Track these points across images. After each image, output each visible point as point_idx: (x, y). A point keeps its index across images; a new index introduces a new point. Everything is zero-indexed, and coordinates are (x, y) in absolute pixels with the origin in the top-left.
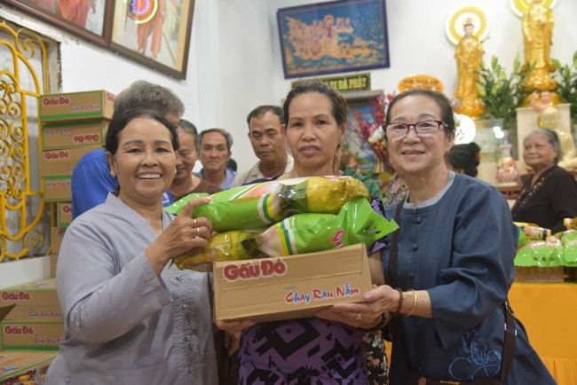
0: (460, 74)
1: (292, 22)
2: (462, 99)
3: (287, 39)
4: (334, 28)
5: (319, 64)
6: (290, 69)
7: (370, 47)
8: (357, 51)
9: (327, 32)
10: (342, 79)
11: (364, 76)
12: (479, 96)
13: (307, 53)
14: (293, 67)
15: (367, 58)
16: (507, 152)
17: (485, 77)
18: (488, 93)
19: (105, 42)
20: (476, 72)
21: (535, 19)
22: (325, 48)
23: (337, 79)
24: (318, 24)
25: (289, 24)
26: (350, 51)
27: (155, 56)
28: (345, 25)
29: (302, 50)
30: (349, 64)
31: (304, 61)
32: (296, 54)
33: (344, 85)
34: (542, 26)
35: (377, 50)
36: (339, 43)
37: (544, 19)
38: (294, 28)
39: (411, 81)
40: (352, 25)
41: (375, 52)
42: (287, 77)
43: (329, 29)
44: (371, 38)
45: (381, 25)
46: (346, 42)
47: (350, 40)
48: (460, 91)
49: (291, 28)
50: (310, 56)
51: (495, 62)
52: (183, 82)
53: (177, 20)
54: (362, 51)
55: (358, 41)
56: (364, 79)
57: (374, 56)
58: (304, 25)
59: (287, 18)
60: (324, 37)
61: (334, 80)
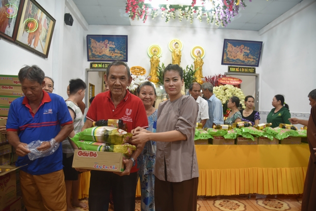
0: (151, 67)
1: (92, 40)
2: (152, 76)
3: (90, 46)
4: (108, 45)
5: (101, 57)
7: (121, 53)
8: (116, 54)
12: (157, 76)
14: (91, 57)
15: (120, 57)
16: (165, 96)
17: (159, 69)
18: (160, 75)
19: (13, 40)
20: (157, 68)
21: (176, 53)
22: (104, 52)
24: (102, 43)
26: (114, 54)
28: (112, 44)
29: (95, 51)
30: (112, 59)
31: (96, 55)
32: (93, 52)
34: (178, 56)
35: (123, 55)
36: (110, 50)
37: (178, 54)
38: (93, 43)
39: (135, 68)
40: (115, 44)
42: (89, 60)
43: (106, 45)
44: (121, 51)
45: (125, 46)
46: (112, 50)
47: (114, 50)
48: (151, 73)
50: (98, 54)
51: (163, 65)
52: (46, 59)
53: (46, 34)
54: (118, 54)
55: (116, 51)
57: (122, 57)
58: (97, 42)
59: (90, 39)
60: (104, 47)
61: (106, 64)
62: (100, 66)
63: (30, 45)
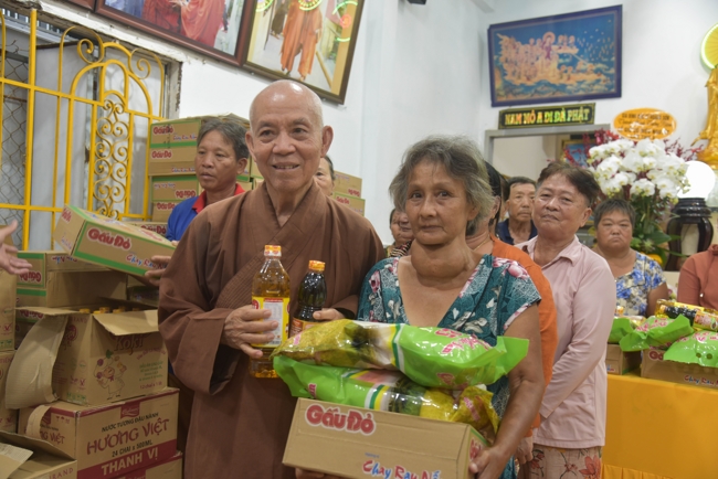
1: (505, 40)
2: (710, 140)
3: (498, 61)
4: (554, 47)
5: (533, 91)
6: (499, 95)
7: (598, 71)
8: (581, 77)
9: (546, 53)
10: (559, 109)
11: (586, 107)
13: (519, 78)
14: (502, 93)
15: (594, 84)
19: (239, 60)
22: (542, 72)
23: (553, 110)
24: (535, 44)
25: (501, 43)
26: (572, 75)
27: (304, 77)
28: (568, 45)
29: (514, 73)
30: (570, 92)
31: (515, 86)
32: (507, 78)
33: (561, 116)
35: (607, 75)
36: (559, 66)
38: (507, 47)
39: (633, 116)
40: (576, 44)
41: (603, 77)
42: (495, 104)
43: (549, 49)
44: (600, 61)
45: (613, 44)
46: (568, 65)
47: (573, 63)
48: (708, 131)
49: (503, 47)
50: (523, 80)
52: (341, 106)
53: (336, 37)
54: (587, 75)
55: (583, 64)
56: (587, 111)
57: (601, 83)
58: (518, 44)
59: (499, 35)
60: (542, 59)
61: (549, 110)
62: (528, 118)
63: (288, 73)
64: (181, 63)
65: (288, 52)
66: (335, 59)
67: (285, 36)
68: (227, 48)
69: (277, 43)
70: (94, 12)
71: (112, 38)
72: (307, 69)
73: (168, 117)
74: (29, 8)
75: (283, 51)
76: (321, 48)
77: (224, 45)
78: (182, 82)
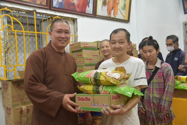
27: (116, 17)
42: (185, 13)
52: (129, 23)
53: (124, 3)
63: (110, 16)
64: (77, 19)
65: (109, 10)
66: (125, 9)
67: (108, 6)
68: (90, 12)
69: (105, 8)
70: (50, 9)
71: (56, 16)
72: (116, 14)
73: (75, 35)
74: (33, 12)
75: (107, 10)
76: (120, 7)
77: (89, 12)
78: (78, 24)
